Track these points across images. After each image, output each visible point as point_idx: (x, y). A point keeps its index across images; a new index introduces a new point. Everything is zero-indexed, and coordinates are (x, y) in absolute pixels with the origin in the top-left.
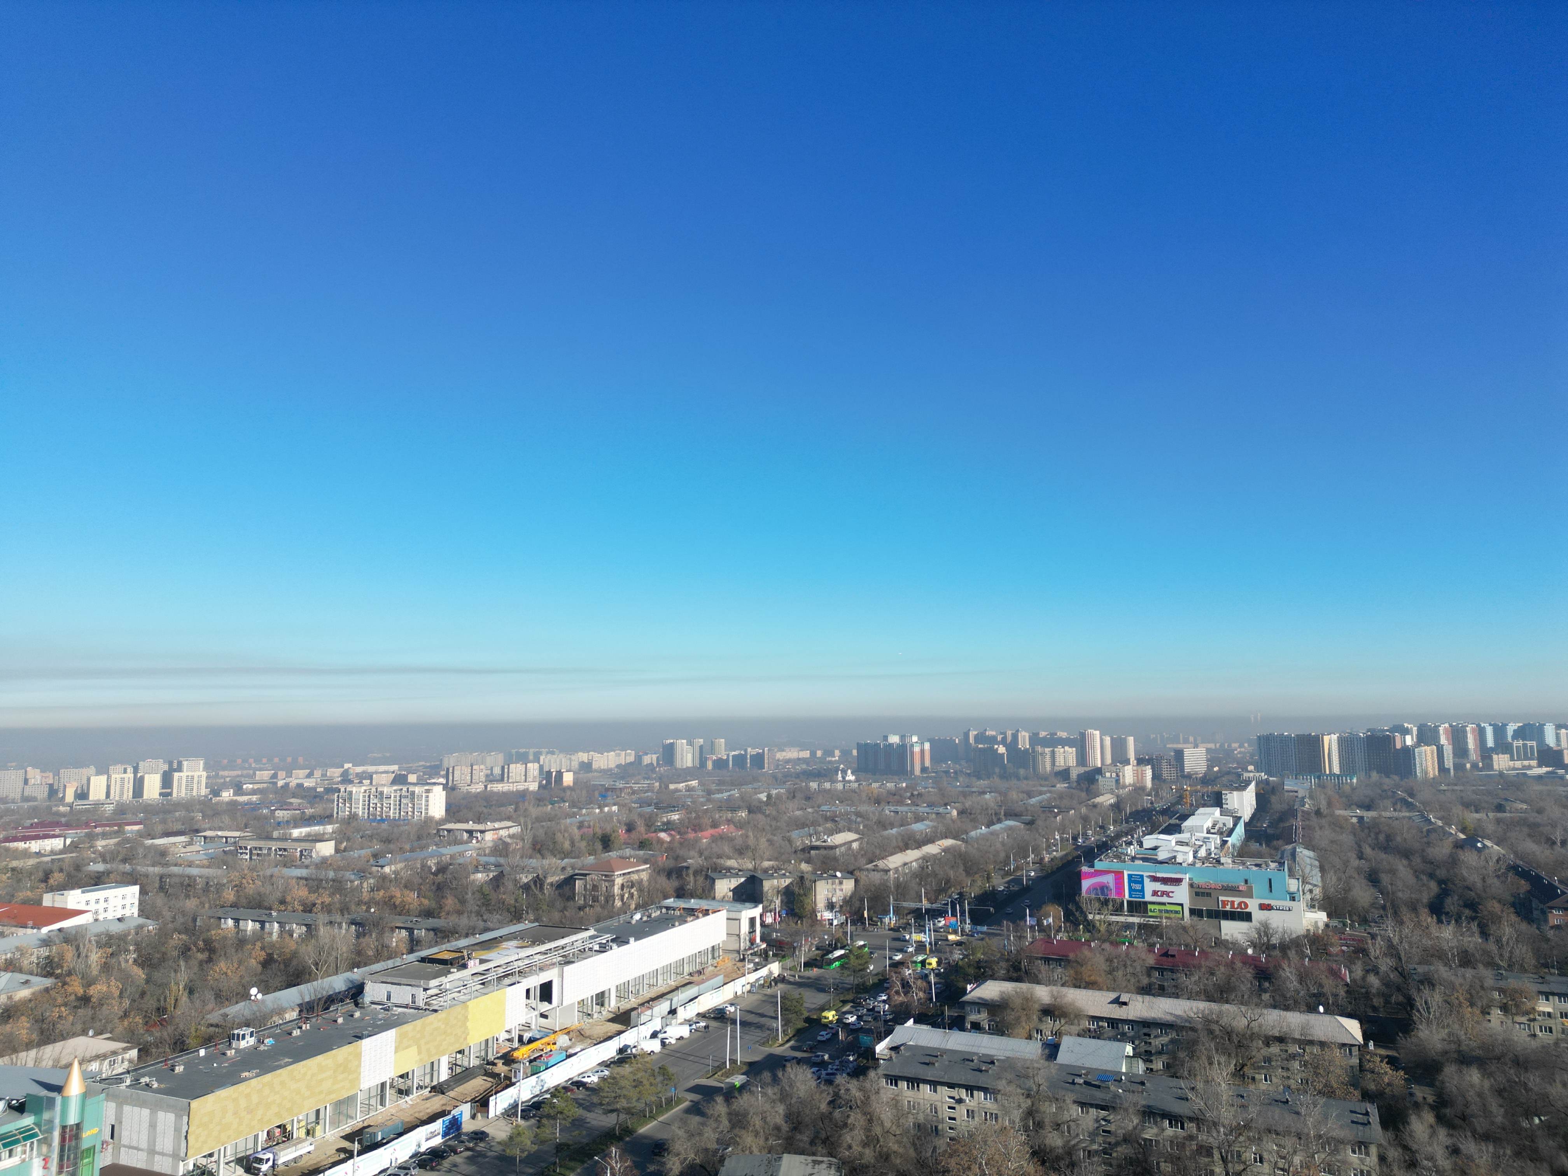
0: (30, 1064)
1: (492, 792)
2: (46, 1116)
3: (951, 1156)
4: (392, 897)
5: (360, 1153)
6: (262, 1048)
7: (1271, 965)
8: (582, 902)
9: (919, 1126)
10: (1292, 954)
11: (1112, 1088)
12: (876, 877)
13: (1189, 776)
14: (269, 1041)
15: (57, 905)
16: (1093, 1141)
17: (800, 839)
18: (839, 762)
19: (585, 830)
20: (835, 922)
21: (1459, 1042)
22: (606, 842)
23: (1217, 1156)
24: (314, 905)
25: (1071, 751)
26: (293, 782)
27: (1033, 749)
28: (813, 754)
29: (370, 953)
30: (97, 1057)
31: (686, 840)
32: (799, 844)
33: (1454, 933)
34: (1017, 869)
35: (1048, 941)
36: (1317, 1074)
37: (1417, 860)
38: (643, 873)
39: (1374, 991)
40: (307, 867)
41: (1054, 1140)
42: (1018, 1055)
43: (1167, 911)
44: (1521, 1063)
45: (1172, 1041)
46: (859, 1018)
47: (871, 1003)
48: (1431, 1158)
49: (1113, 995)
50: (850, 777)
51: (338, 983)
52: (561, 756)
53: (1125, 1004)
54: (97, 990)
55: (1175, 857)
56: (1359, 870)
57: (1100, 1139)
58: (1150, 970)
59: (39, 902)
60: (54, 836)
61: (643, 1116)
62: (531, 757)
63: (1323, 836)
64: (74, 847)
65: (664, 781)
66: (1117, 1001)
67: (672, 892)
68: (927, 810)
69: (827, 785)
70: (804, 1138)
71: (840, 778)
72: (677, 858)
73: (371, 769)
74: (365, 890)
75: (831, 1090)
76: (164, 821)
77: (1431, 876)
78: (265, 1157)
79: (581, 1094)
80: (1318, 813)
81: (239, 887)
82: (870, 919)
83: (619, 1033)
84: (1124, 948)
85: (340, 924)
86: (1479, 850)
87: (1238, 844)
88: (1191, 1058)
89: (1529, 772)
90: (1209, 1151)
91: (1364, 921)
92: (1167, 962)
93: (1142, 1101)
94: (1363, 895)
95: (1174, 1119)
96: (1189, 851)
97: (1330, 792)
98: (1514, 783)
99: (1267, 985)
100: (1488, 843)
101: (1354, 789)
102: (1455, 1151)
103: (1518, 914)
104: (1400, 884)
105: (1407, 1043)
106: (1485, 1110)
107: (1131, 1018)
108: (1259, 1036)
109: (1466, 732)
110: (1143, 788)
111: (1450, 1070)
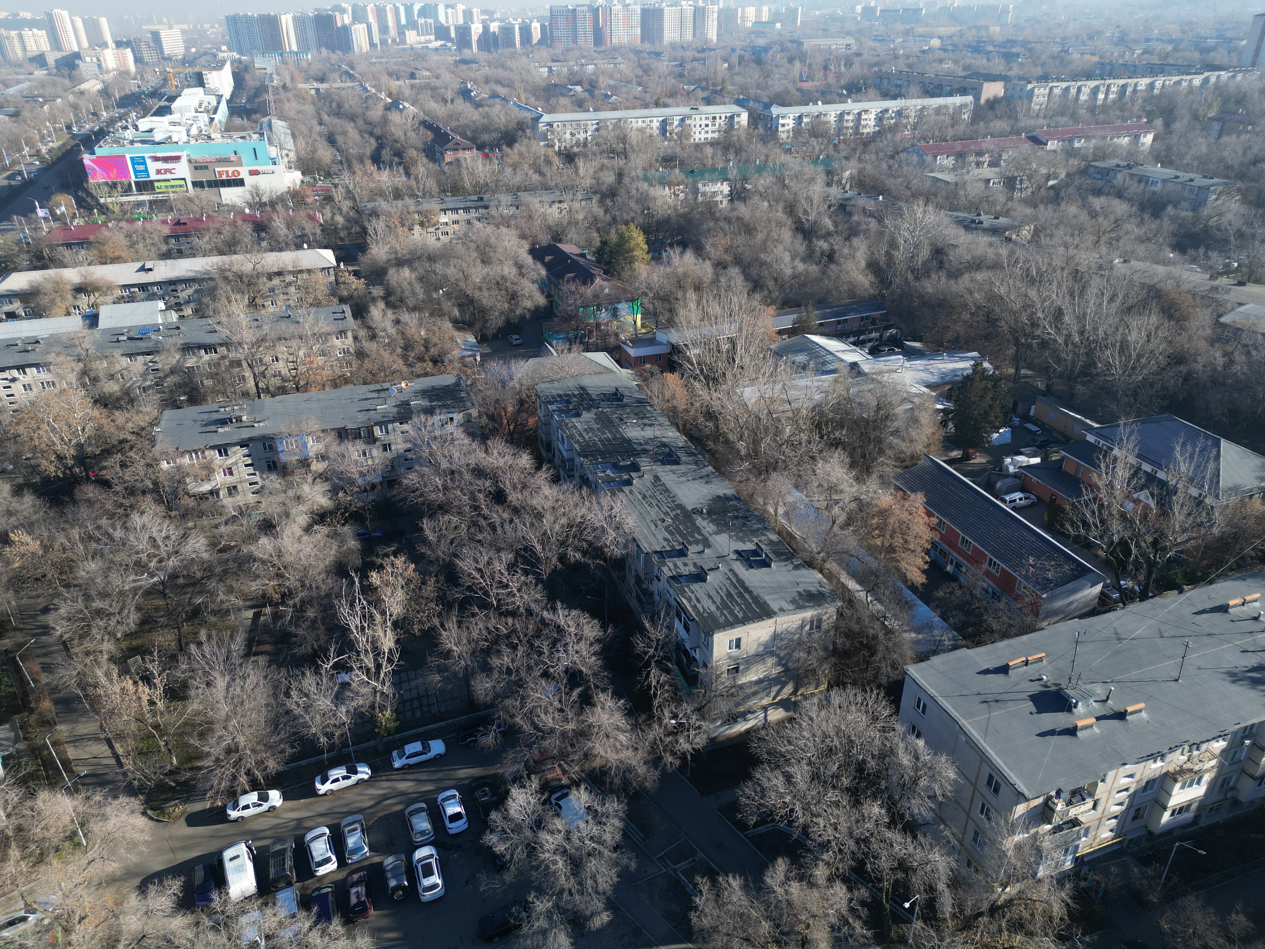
3: (18, 424)
7: (265, 219)
10: (279, 207)
11: (153, 337)
13: (169, 59)
16: (145, 380)
21: (396, 253)
23: (245, 365)
25: (41, 34)
33: (389, 176)
34: (13, 163)
35: (66, 227)
36: (308, 293)
37: (360, 122)
39: (340, 226)
41: (112, 388)
42: (61, 331)
43: (173, 187)
44: (432, 258)
45: (196, 291)
48: (384, 330)
49: (138, 265)
53: (150, 270)
55: (170, 137)
56: (320, 134)
57: (151, 377)
58: (166, 239)
63: (291, 107)
66: (143, 269)
77: (371, 134)
80: (285, 87)
84: (140, 223)
86: (401, 111)
87: (224, 120)
88: (214, 300)
89: (430, 46)
90: (238, 363)
91: (329, 175)
92: (180, 230)
93: (180, 341)
94: (325, 154)
95: (208, 348)
96: (182, 129)
97: (292, 69)
98: (420, 55)
99: (263, 234)
100: (407, 105)
101: (309, 65)
102: (397, 322)
103: (427, 156)
104: (350, 142)
105: (364, 260)
106: (413, 292)
107: (158, 280)
108: (263, 274)
109: (385, 11)
110: (127, 73)
111: (392, 272)
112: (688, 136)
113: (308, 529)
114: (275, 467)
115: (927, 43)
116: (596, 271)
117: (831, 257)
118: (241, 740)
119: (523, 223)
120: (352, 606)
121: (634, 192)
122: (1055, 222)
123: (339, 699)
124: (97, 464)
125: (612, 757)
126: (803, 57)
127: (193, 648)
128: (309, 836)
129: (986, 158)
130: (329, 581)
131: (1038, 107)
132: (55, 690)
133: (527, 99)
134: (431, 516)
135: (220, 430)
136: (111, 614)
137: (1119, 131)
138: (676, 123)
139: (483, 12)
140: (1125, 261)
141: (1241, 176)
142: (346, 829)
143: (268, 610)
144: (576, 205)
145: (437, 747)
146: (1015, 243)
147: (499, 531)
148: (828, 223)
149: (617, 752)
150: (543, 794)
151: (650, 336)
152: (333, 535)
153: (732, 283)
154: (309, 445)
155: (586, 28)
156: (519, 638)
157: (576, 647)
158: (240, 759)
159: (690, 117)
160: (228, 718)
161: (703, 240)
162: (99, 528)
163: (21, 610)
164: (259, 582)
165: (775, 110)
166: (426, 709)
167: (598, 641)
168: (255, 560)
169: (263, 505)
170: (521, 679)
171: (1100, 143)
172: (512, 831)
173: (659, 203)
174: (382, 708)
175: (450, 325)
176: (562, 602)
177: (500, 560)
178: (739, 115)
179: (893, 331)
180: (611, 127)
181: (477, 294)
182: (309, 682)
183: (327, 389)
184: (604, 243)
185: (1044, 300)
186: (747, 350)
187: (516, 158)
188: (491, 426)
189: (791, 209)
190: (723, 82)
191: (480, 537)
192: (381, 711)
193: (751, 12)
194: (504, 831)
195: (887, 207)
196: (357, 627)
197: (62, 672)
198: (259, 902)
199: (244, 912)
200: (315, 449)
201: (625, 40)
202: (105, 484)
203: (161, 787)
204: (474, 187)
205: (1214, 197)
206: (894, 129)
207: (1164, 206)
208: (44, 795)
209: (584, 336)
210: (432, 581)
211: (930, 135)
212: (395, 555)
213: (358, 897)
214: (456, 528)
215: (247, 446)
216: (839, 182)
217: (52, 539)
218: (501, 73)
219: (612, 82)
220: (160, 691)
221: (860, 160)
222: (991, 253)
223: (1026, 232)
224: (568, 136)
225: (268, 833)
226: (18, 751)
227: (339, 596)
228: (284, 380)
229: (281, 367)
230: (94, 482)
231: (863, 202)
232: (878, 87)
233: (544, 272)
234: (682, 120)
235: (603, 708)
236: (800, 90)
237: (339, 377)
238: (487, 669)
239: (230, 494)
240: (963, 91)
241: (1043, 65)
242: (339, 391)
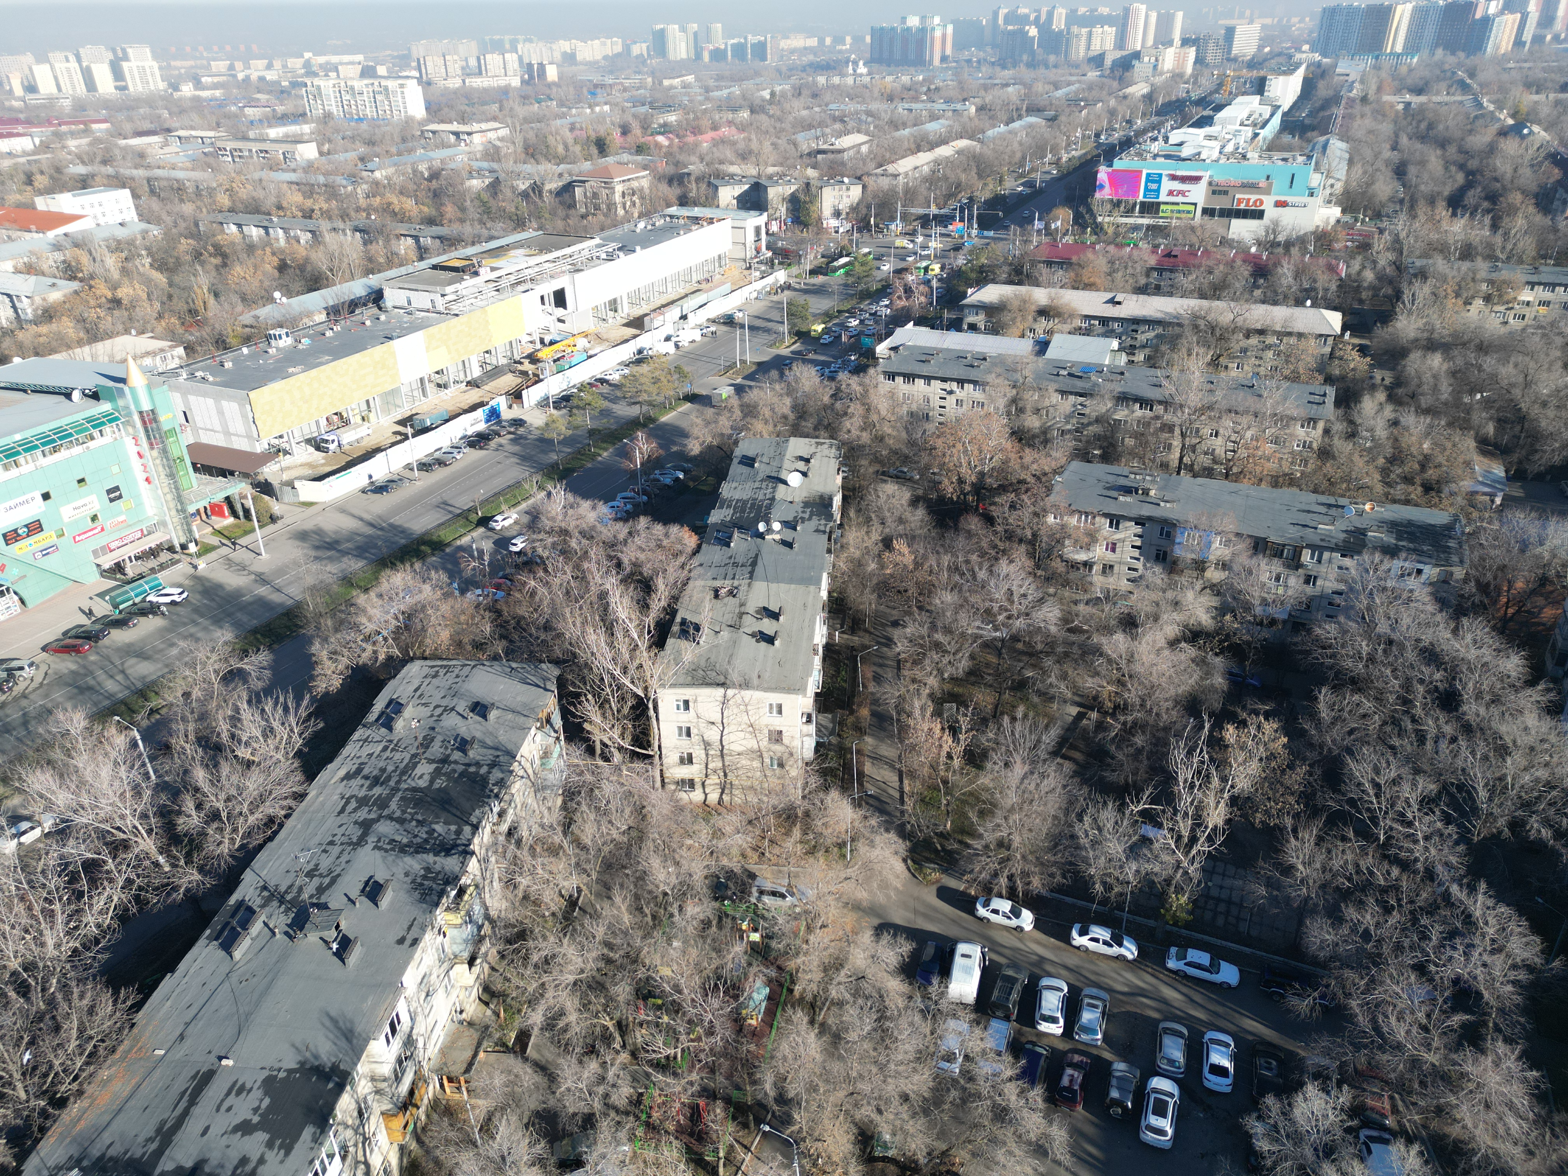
0: (89, 359)
1: (471, 88)
2: (121, 403)
3: (938, 437)
4: (389, 204)
5: (414, 436)
6: (300, 347)
7: (1271, 263)
8: (583, 210)
9: (912, 414)
10: (1295, 251)
11: (1093, 378)
12: (885, 183)
13: (1235, 60)
14: (306, 341)
15: (53, 209)
16: (1068, 422)
17: (806, 142)
18: (850, 51)
19: (578, 133)
20: (841, 230)
21: (1432, 331)
22: (602, 146)
23: (1177, 431)
24: (313, 211)
25: (1110, 32)
26: (254, 76)
27: (1068, 29)
28: (821, 41)
29: (381, 260)
30: (148, 353)
31: (685, 144)
32: (805, 148)
33: (1465, 226)
34: (1032, 170)
35: (1054, 244)
36: (1287, 362)
37: (1452, 150)
38: (643, 180)
39: (1365, 284)
40: (294, 171)
41: (1032, 422)
42: (1010, 352)
43: (1179, 212)
44: (1483, 348)
45: (1157, 336)
46: (862, 322)
47: (874, 308)
48: (1371, 430)
49: (1109, 296)
50: (862, 69)
51: (358, 288)
52: (541, 44)
53: (1119, 303)
54: (124, 292)
55: (1199, 154)
56: (1387, 162)
57: (1074, 421)
58: (1149, 271)
59: (32, 206)
60: (19, 135)
61: (664, 407)
62: (507, 46)
63: (1361, 126)
64: (45, 147)
65: (658, 76)
66: (1113, 302)
67: (674, 200)
68: (944, 107)
69: (836, 80)
70: (808, 425)
71: (851, 71)
72: (677, 164)
73: (335, 59)
74: (360, 196)
75: (833, 385)
76: (130, 119)
77: (1462, 167)
78: (330, 438)
79: (605, 389)
80: (1364, 99)
81: (230, 191)
82: (877, 225)
83: (635, 337)
84: (1128, 249)
85: (344, 230)
86: (1523, 137)
87: (1270, 136)
88: (1172, 350)
90: (1170, 428)
91: (1377, 216)
92: (1168, 263)
93: (1118, 388)
94: (1385, 188)
95: (1145, 403)
96: (1216, 145)
97: (1384, 75)
99: (1262, 281)
100: (1536, 129)
101: (1411, 70)
102: (1395, 423)
103: (1538, 204)
104: (1426, 176)
105: (1382, 333)
106: (1435, 389)
107: (1122, 316)
108: (1241, 329)
110: (1181, 75)
111: (1415, 355)
113: (1173, 644)
114: (1164, 559)
118: (1017, 840)
120: (1190, 753)
123: (1133, 851)
124: (990, 497)
125: (1483, 1139)
127: (1006, 719)
128: (1045, 982)
130: (1174, 713)
132: (876, 702)
134: (1335, 688)
135: (1121, 498)
136: (946, 652)
142: (1087, 1000)
143: (1094, 715)
145: (1229, 974)
147: (1429, 745)
149: (1495, 1136)
150: (1351, 1117)
152: (1201, 662)
154: (1214, 546)
156: (1399, 900)
157: (1486, 958)
158: (1008, 859)
160: (1011, 810)
162: (967, 562)
163: (877, 615)
164: (1097, 680)
166: (1232, 920)
167: (1530, 968)
168: (1101, 655)
169: (1134, 597)
170: (1380, 955)
172: (1288, 1136)
174: (1179, 890)
175: (1473, 444)
176: (1490, 885)
177: (1414, 785)
181: (1536, 410)
182: (1108, 815)
183: (1263, 485)
188: (1477, 599)
191: (1396, 742)
192: (1177, 892)
194: (1275, 1126)
196: (1186, 781)
197: (887, 688)
198: (973, 1016)
199: (954, 1016)
200: (1219, 553)
202: (989, 520)
203: (927, 844)
208: (834, 794)
210: (1302, 770)
212: (1267, 716)
213: (1071, 1081)
214: (1364, 716)
215: (1143, 525)
217: (925, 557)
220: (960, 748)
225: (1007, 952)
226: (830, 743)
227: (1178, 735)
228: (1215, 461)
229: (1219, 445)
230: (982, 515)
235: (1497, 1064)
237: (1285, 475)
238: (1336, 918)
239: (1104, 572)
242: (1277, 492)
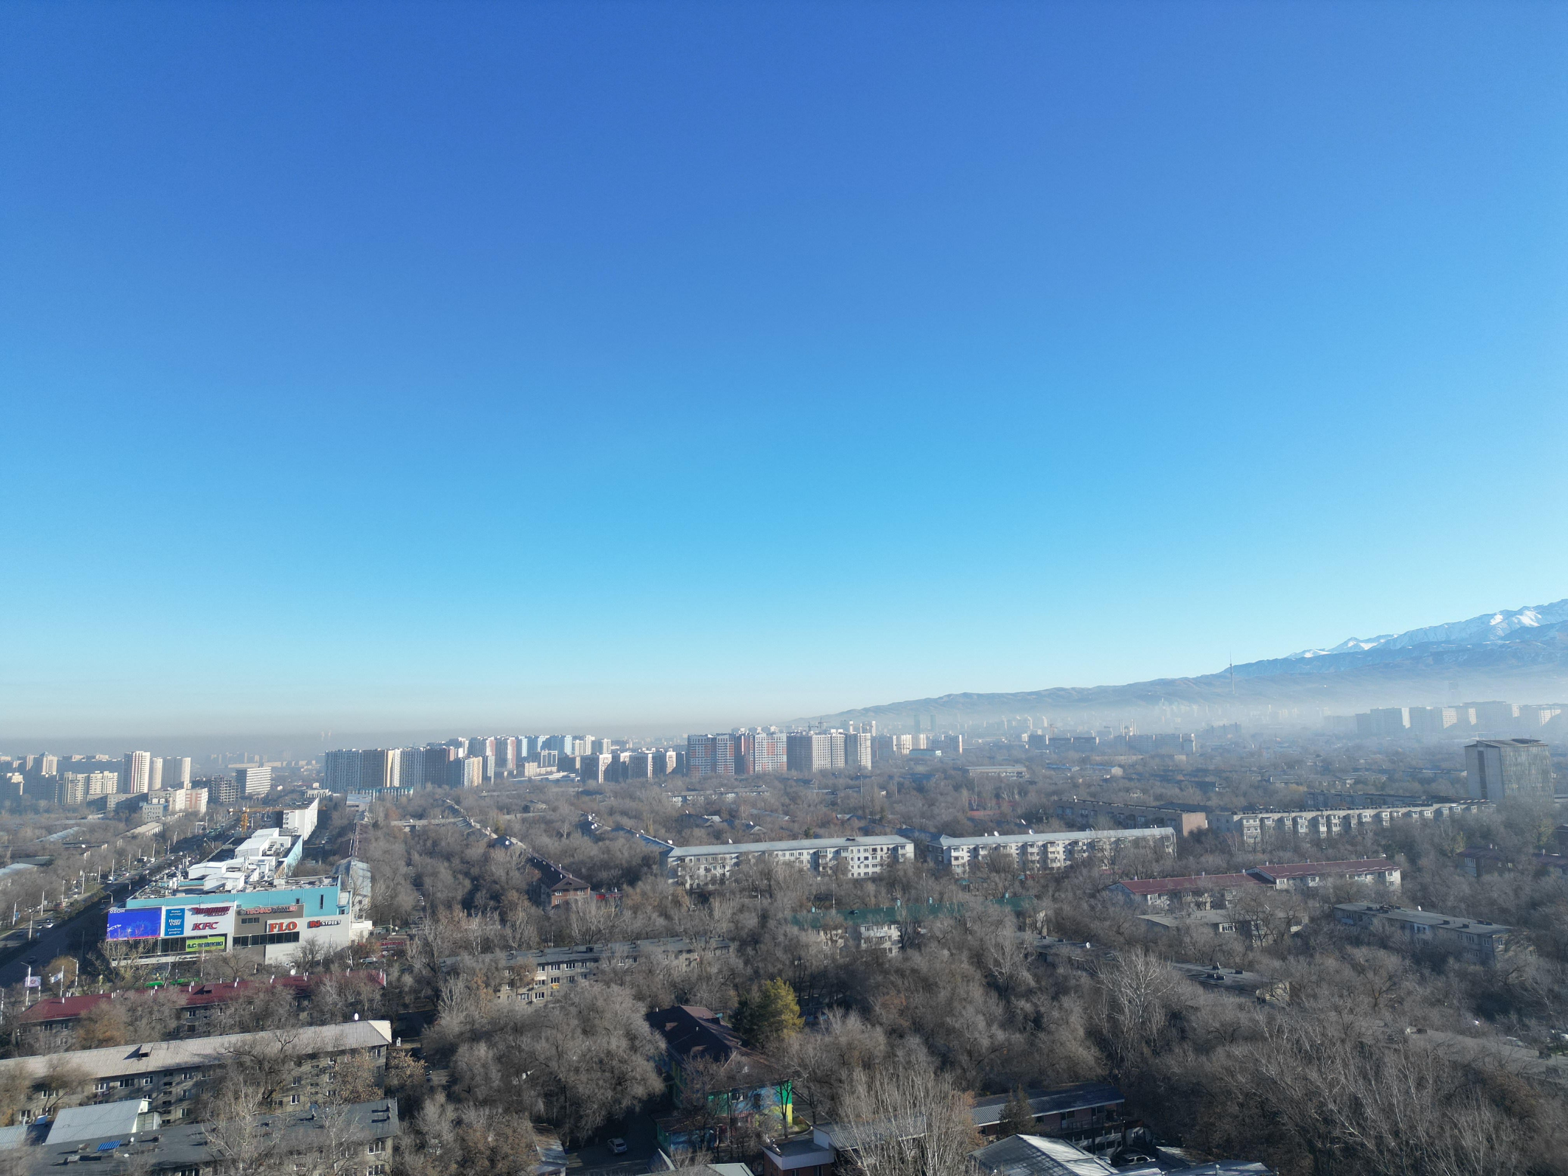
7: (312, 983)
10: (335, 967)
11: (117, 1155)
13: (250, 797)
21: (473, 1023)
25: (112, 777)
27: (61, 775)
33: (480, 923)
34: (22, 920)
35: (54, 1001)
36: (344, 1082)
37: (456, 862)
39: (406, 989)
43: (208, 945)
44: (518, 1029)
45: (196, 1085)
48: (438, 1136)
49: (132, 1049)
53: (146, 1055)
55: (223, 885)
56: (406, 876)
58: (179, 1012)
63: (377, 847)
66: (137, 1055)
77: (467, 874)
80: (375, 825)
84: (152, 992)
86: (507, 847)
87: (294, 863)
88: (216, 1097)
89: (550, 777)
91: (405, 924)
92: (201, 1000)
93: (152, 1160)
94: (407, 899)
96: (241, 876)
97: (388, 805)
98: (538, 787)
99: (306, 1003)
100: (514, 840)
101: (410, 800)
102: (458, 1123)
103: (530, 899)
104: (440, 885)
105: (430, 1033)
106: (487, 1078)
107: (150, 1069)
108: (291, 1057)
109: (506, 744)
110: (195, 814)
111: (463, 1049)
112: (845, 871)
115: (1108, 772)
116: (731, 1042)
117: (1037, 1022)
119: (641, 979)
121: (781, 938)
122: (1314, 978)
126: (970, 785)
129: (1206, 898)
131: (1252, 841)
133: (656, 831)
137: (1359, 868)
138: (830, 856)
139: (614, 743)
140: (1419, 1031)
141: (1525, 922)
144: (709, 955)
146: (1272, 1006)
148: (1027, 977)
151: (805, 1136)
153: (913, 1058)
155: (726, 758)
159: (846, 849)
161: (871, 999)
165: (945, 842)
171: (1339, 882)
173: (813, 951)
175: (529, 1125)
178: (903, 847)
179: (1138, 1130)
180: (753, 861)
181: (572, 1078)
184: (743, 1004)
185: (1331, 1086)
186: (941, 1159)
187: (637, 898)
189: (978, 958)
190: (882, 810)
193: (907, 739)
195: (1097, 956)
201: (770, 767)
204: (584, 935)
205: (1501, 947)
206: (1088, 863)
207: (1443, 959)
209: (713, 1138)
211: (1133, 871)
216: (1034, 926)
218: (629, 804)
219: (755, 812)
221: (1054, 900)
222: (1243, 1018)
223: (1281, 991)
224: (702, 872)
231: (1066, 950)
232: (1061, 817)
233: (663, 1045)
234: (837, 853)
236: (971, 819)
240: (1161, 823)
241: (1245, 795)
